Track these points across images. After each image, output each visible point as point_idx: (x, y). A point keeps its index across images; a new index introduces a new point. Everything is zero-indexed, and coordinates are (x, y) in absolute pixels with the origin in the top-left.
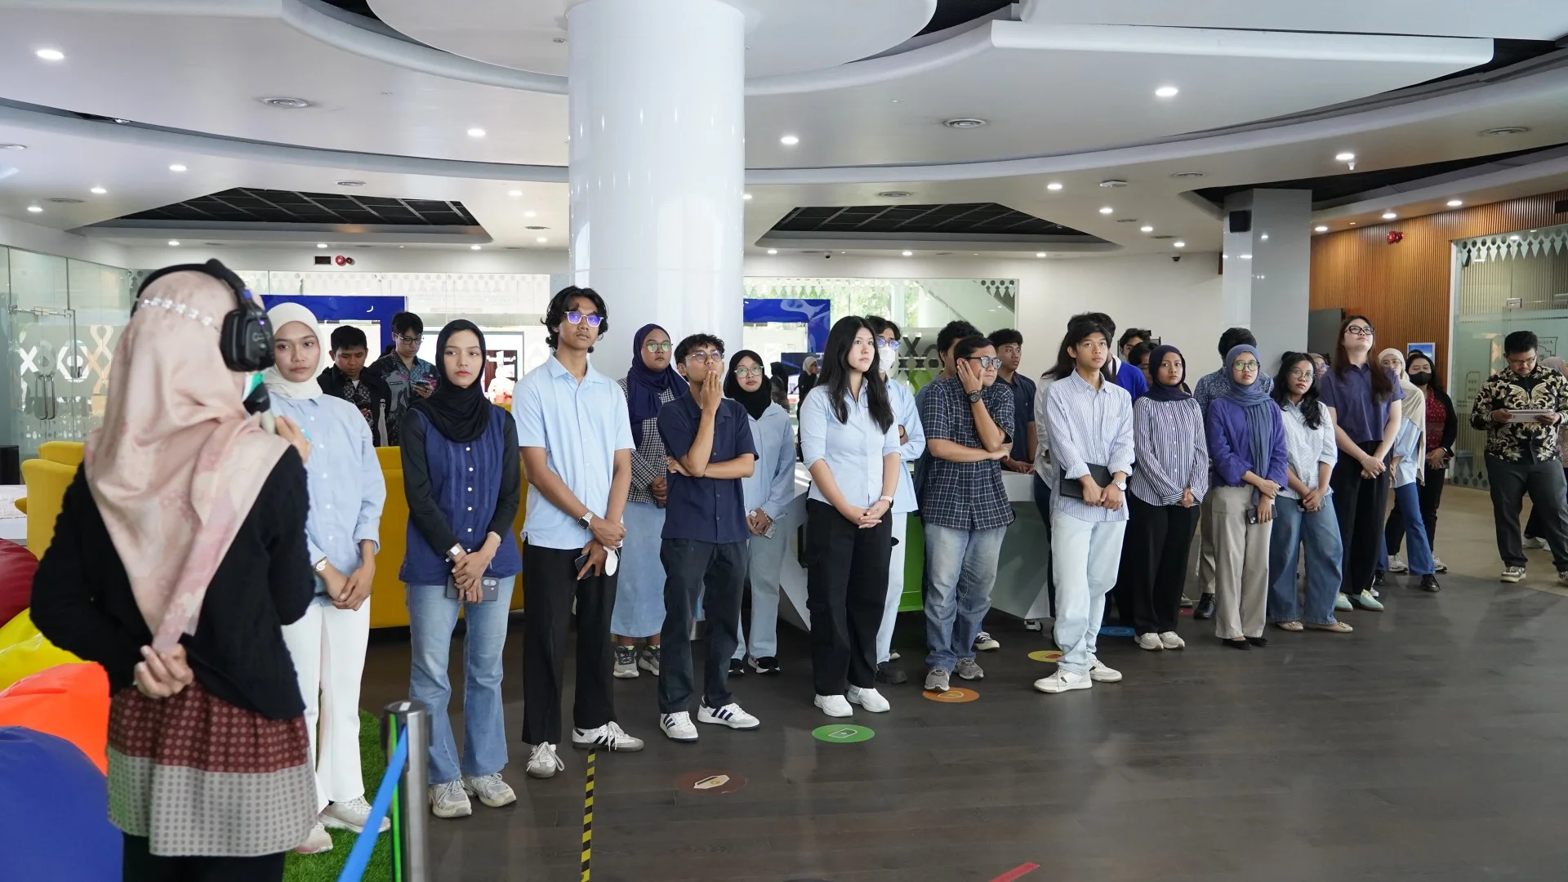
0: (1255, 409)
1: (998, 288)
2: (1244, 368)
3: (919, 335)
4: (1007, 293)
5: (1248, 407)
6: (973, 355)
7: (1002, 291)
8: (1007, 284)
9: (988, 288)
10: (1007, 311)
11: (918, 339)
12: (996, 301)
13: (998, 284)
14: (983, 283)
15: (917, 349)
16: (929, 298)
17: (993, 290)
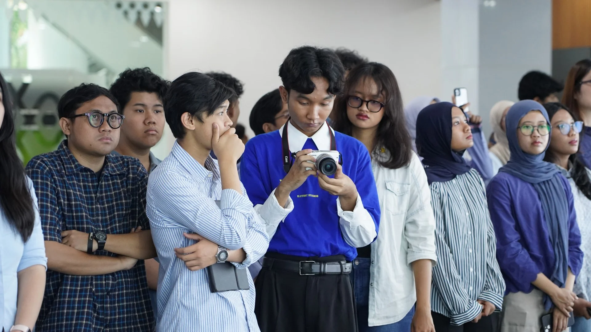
0: (547, 184)
1: (139, 13)
2: (533, 132)
3: (27, 79)
4: (152, 21)
5: (539, 184)
6: (78, 112)
7: (146, 18)
8: (151, 7)
9: (126, 13)
10: (153, 45)
11: (25, 86)
12: (137, 31)
13: (139, 7)
14: (119, 6)
15: (25, 99)
16: (42, 25)
17: (133, 15)
